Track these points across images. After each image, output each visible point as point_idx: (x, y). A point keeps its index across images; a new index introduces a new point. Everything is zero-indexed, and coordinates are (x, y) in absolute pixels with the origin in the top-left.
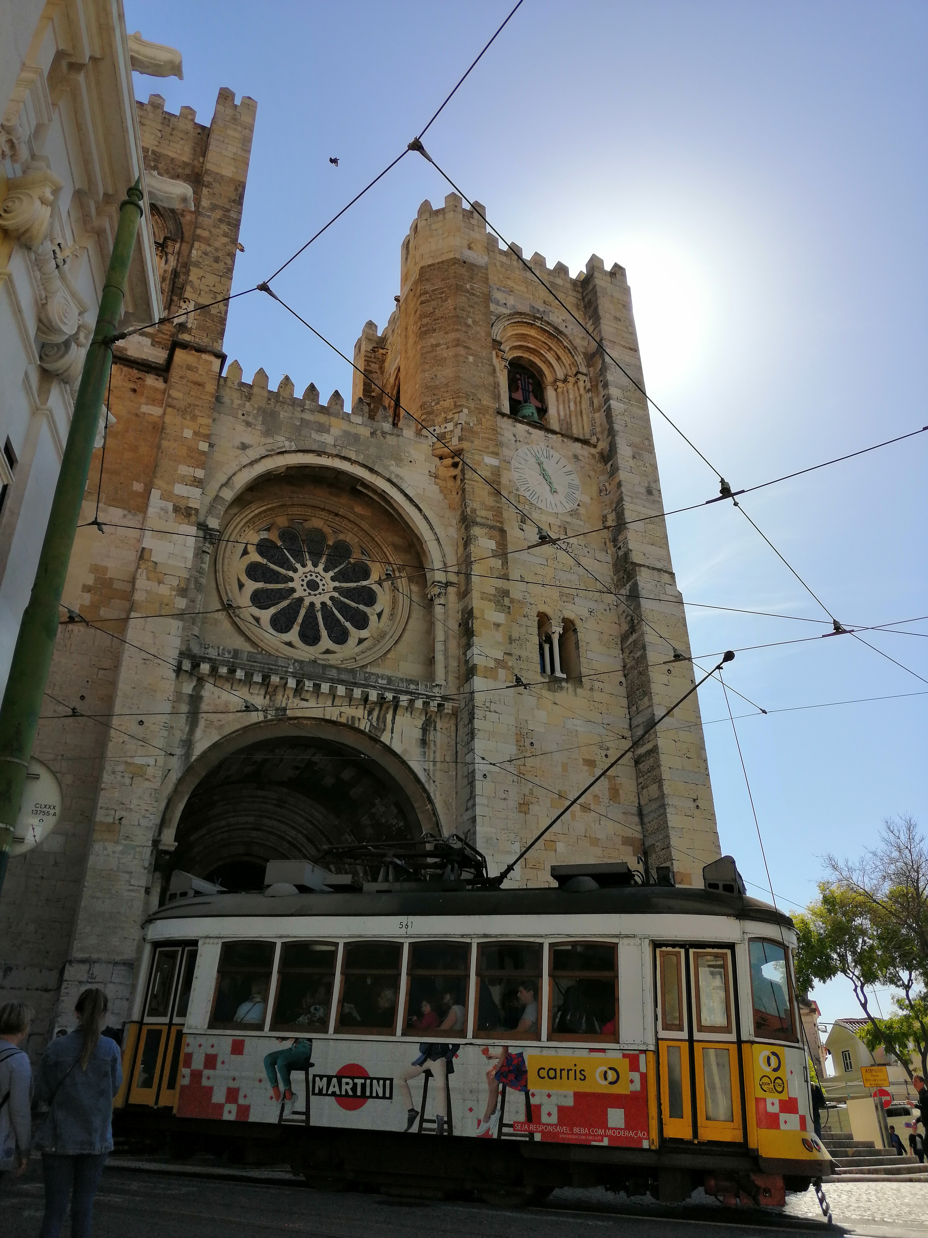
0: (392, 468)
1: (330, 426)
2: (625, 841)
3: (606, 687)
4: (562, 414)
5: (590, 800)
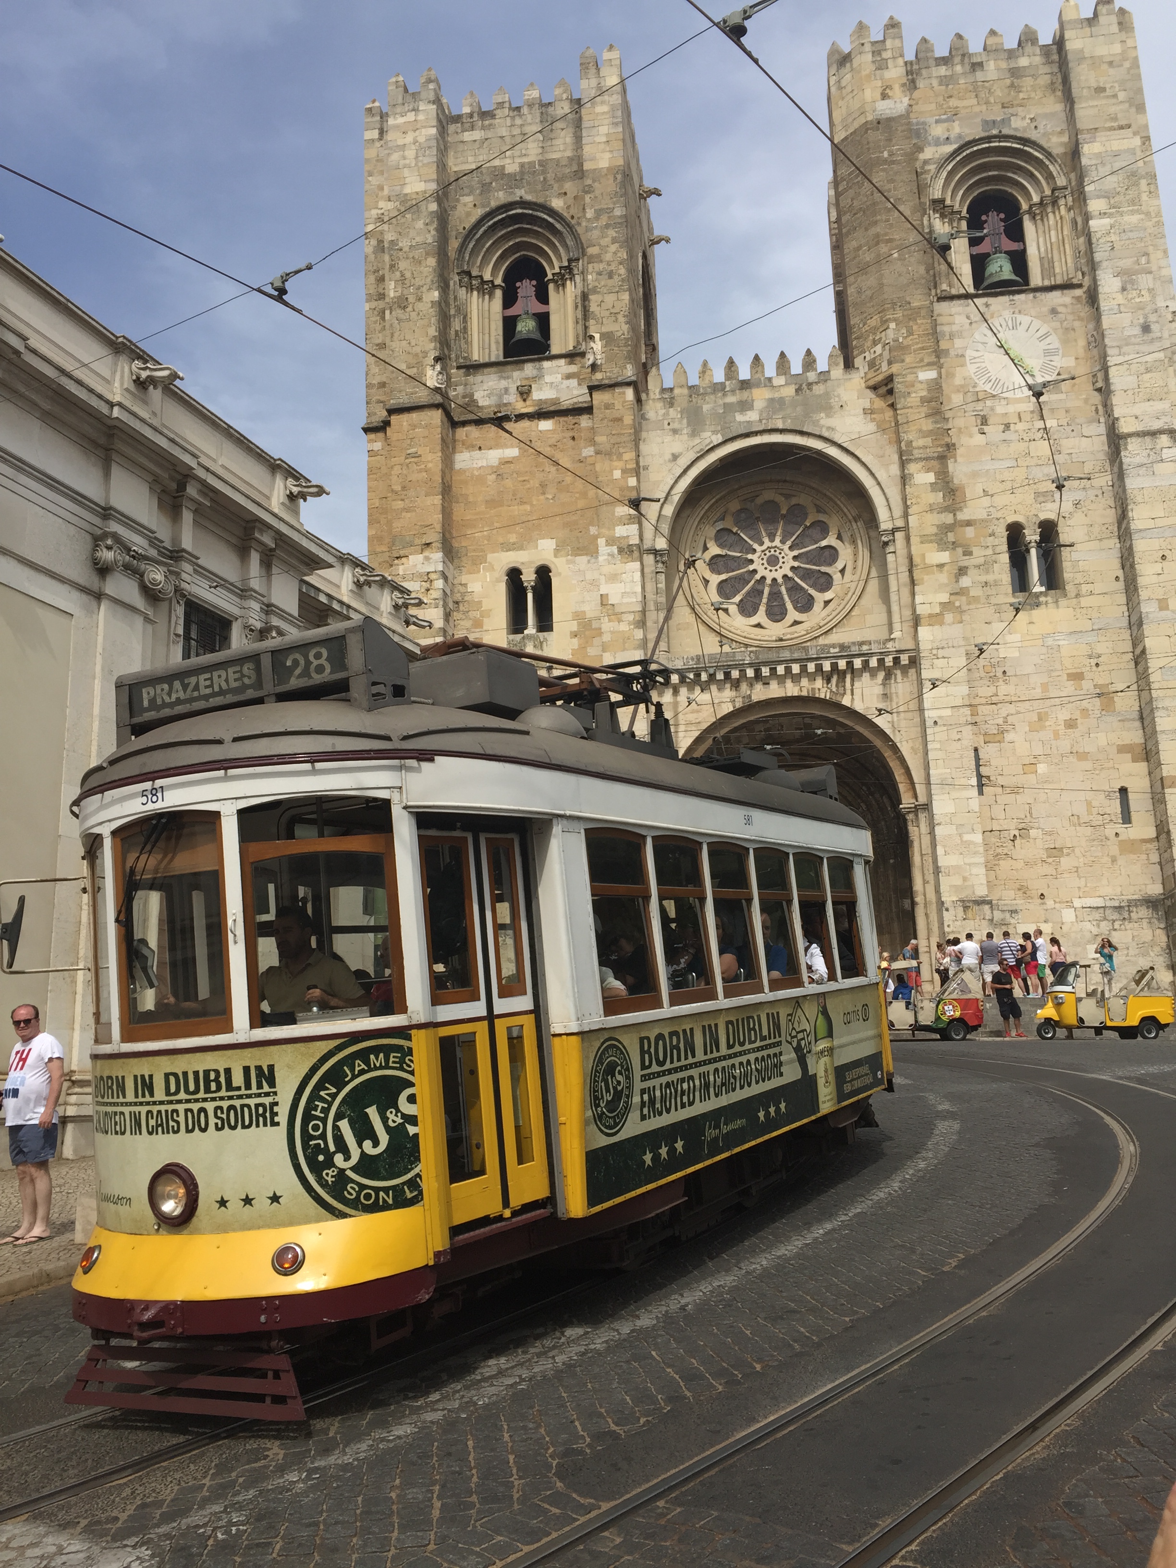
0: (822, 422)
1: (753, 401)
2: (1122, 749)
3: (1098, 588)
4: (1042, 249)
5: (1077, 715)
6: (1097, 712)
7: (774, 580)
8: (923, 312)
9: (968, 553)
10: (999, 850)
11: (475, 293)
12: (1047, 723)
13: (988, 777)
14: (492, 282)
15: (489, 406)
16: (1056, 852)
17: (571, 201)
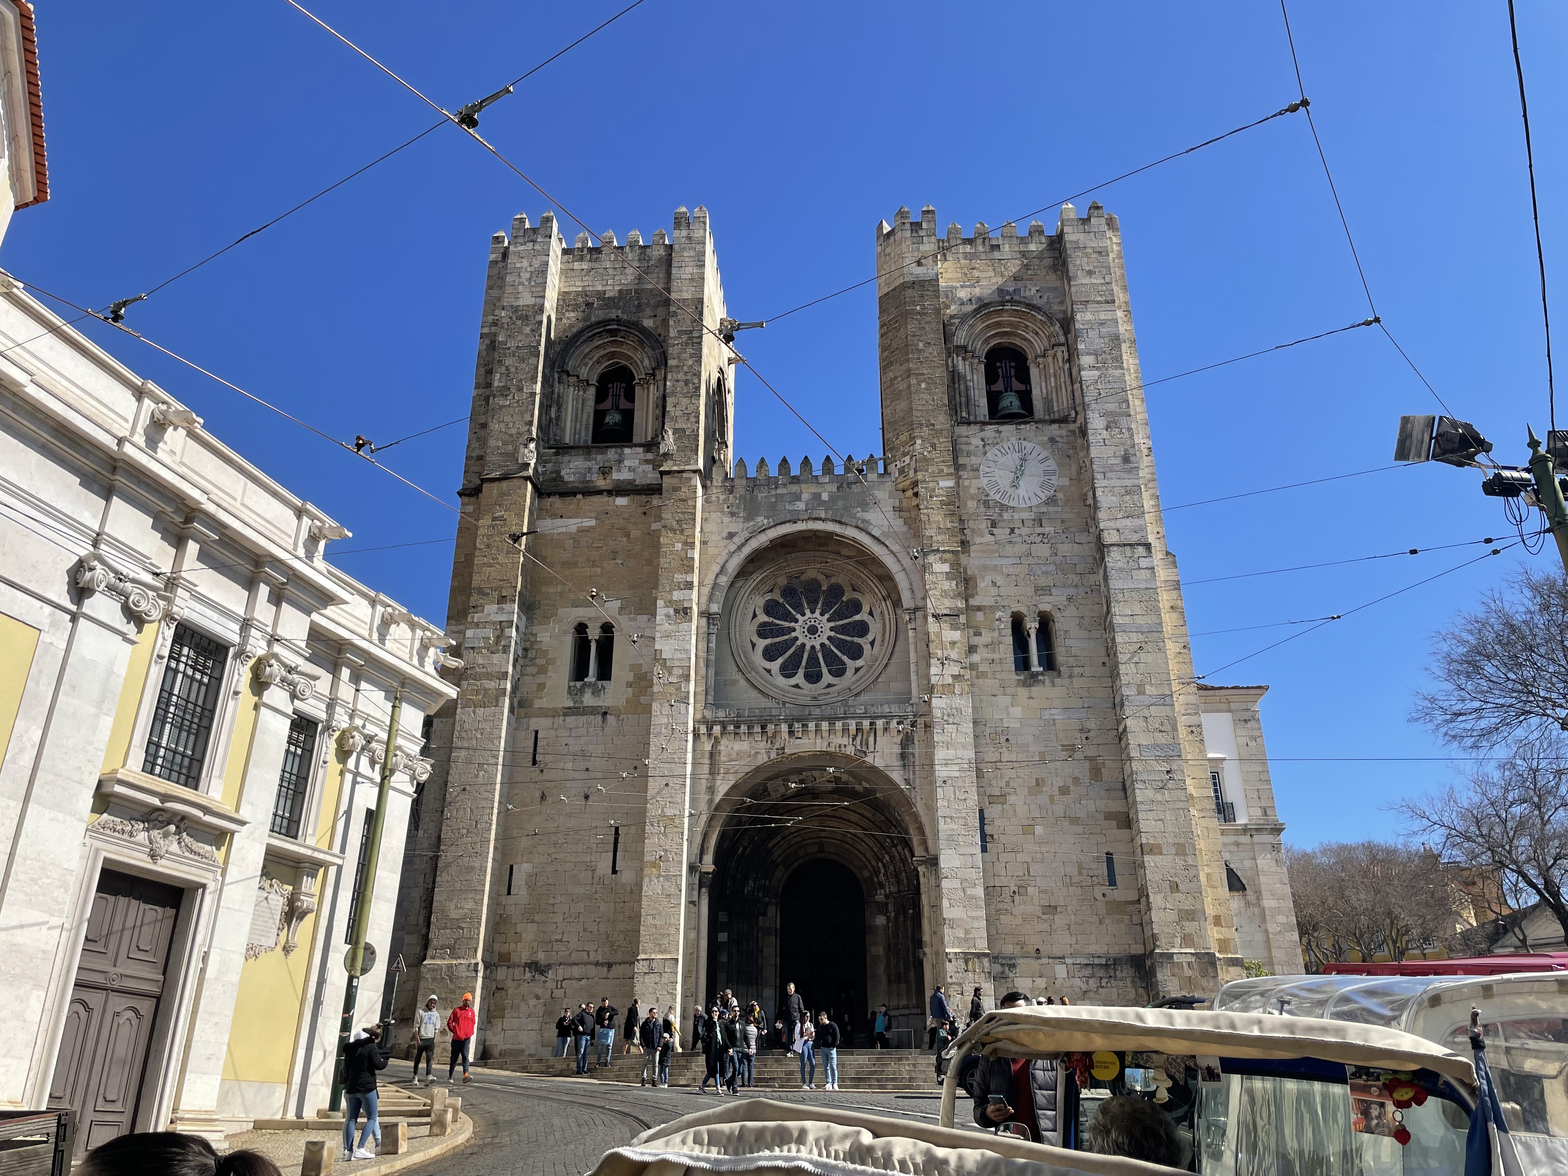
0: (858, 515)
1: (801, 493)
2: (1109, 816)
3: (1087, 671)
4: (1044, 391)
5: (1070, 781)
6: (1087, 781)
7: (813, 647)
8: (945, 433)
9: (978, 634)
10: (1000, 906)
11: (572, 389)
12: (1044, 789)
13: (992, 836)
14: (587, 381)
15: (573, 482)
16: (1051, 909)
17: (658, 323)
